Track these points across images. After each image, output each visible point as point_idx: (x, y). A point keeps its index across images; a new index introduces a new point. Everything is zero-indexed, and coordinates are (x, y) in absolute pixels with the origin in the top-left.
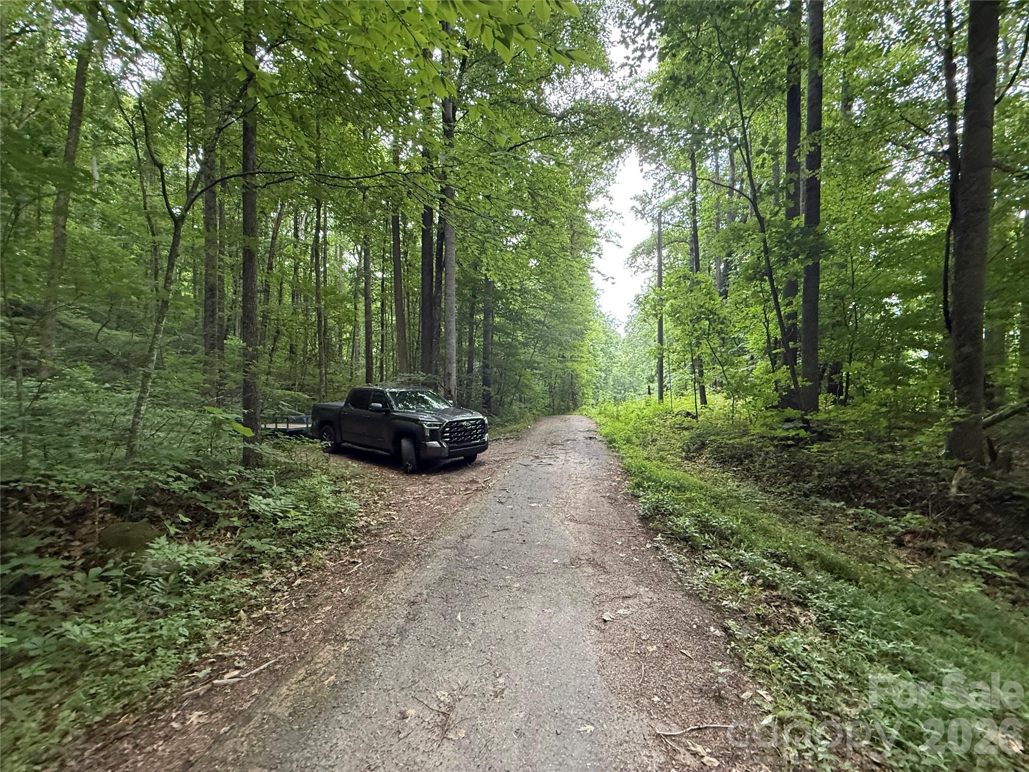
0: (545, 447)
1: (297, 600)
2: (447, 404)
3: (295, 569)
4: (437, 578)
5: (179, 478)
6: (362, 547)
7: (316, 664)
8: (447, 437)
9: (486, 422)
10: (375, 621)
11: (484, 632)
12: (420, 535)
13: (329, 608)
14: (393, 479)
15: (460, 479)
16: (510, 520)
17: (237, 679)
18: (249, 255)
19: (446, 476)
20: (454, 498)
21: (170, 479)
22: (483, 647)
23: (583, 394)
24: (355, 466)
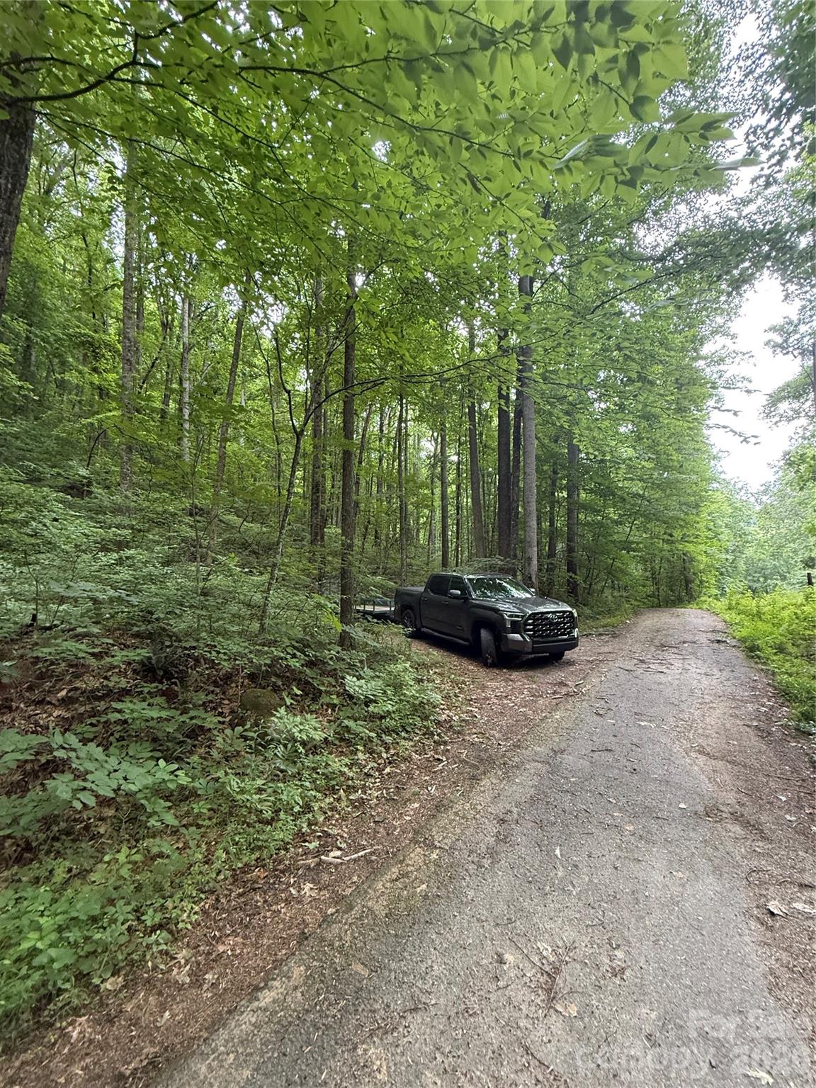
0: (653, 649)
1: (387, 789)
2: (529, 592)
3: (384, 755)
4: (528, 796)
5: (294, 656)
6: (445, 743)
7: (408, 865)
8: (530, 630)
9: (576, 615)
10: (462, 833)
11: (590, 881)
12: (506, 740)
13: (416, 805)
14: (472, 671)
15: (546, 679)
16: (612, 738)
17: (339, 861)
18: (347, 455)
19: (530, 673)
20: (541, 701)
21: (288, 657)
22: (591, 900)
23: (702, 582)
24: (436, 654)
